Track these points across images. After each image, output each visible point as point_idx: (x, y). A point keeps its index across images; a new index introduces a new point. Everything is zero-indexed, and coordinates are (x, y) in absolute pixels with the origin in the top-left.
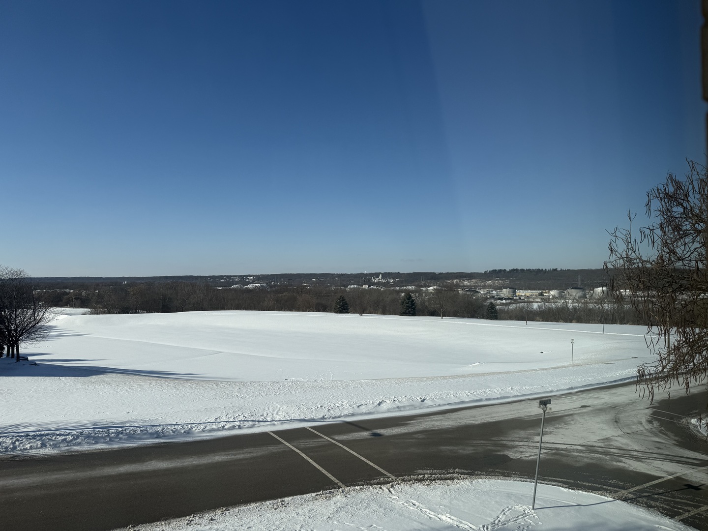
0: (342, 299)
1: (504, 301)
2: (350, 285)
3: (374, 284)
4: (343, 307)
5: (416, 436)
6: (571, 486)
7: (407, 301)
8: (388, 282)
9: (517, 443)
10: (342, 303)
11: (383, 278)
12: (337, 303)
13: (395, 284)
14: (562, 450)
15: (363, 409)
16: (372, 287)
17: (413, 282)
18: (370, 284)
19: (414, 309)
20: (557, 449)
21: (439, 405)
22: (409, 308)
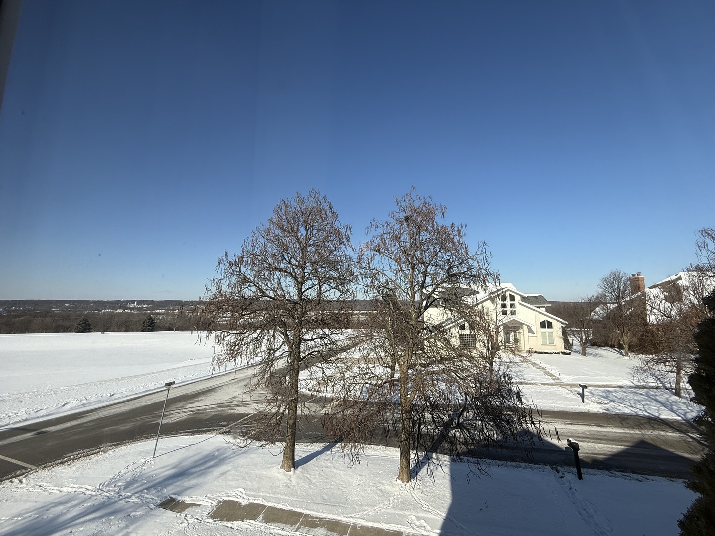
0: (86, 321)
1: (227, 319)
2: (105, 309)
3: (129, 308)
4: (85, 327)
5: (85, 425)
6: (193, 433)
7: (148, 321)
8: (143, 307)
9: (172, 412)
10: (84, 324)
11: (137, 304)
12: (79, 324)
13: (148, 309)
14: (202, 410)
15: (41, 414)
16: (126, 311)
17: (163, 307)
18: (124, 308)
19: (153, 326)
20: (198, 410)
21: (127, 396)
22: (149, 326)
